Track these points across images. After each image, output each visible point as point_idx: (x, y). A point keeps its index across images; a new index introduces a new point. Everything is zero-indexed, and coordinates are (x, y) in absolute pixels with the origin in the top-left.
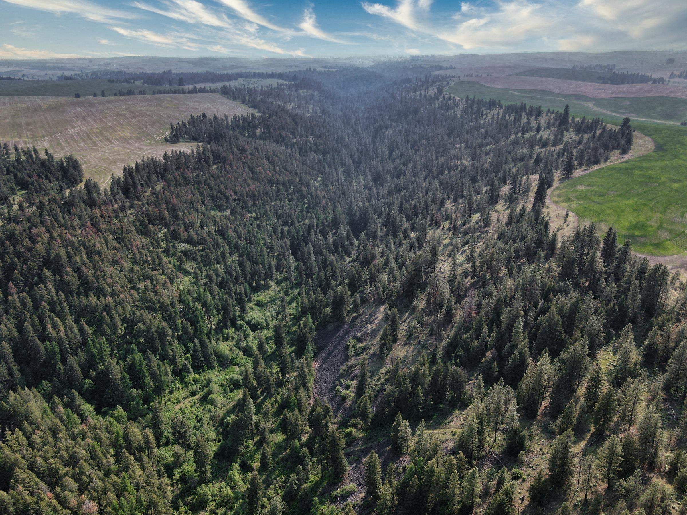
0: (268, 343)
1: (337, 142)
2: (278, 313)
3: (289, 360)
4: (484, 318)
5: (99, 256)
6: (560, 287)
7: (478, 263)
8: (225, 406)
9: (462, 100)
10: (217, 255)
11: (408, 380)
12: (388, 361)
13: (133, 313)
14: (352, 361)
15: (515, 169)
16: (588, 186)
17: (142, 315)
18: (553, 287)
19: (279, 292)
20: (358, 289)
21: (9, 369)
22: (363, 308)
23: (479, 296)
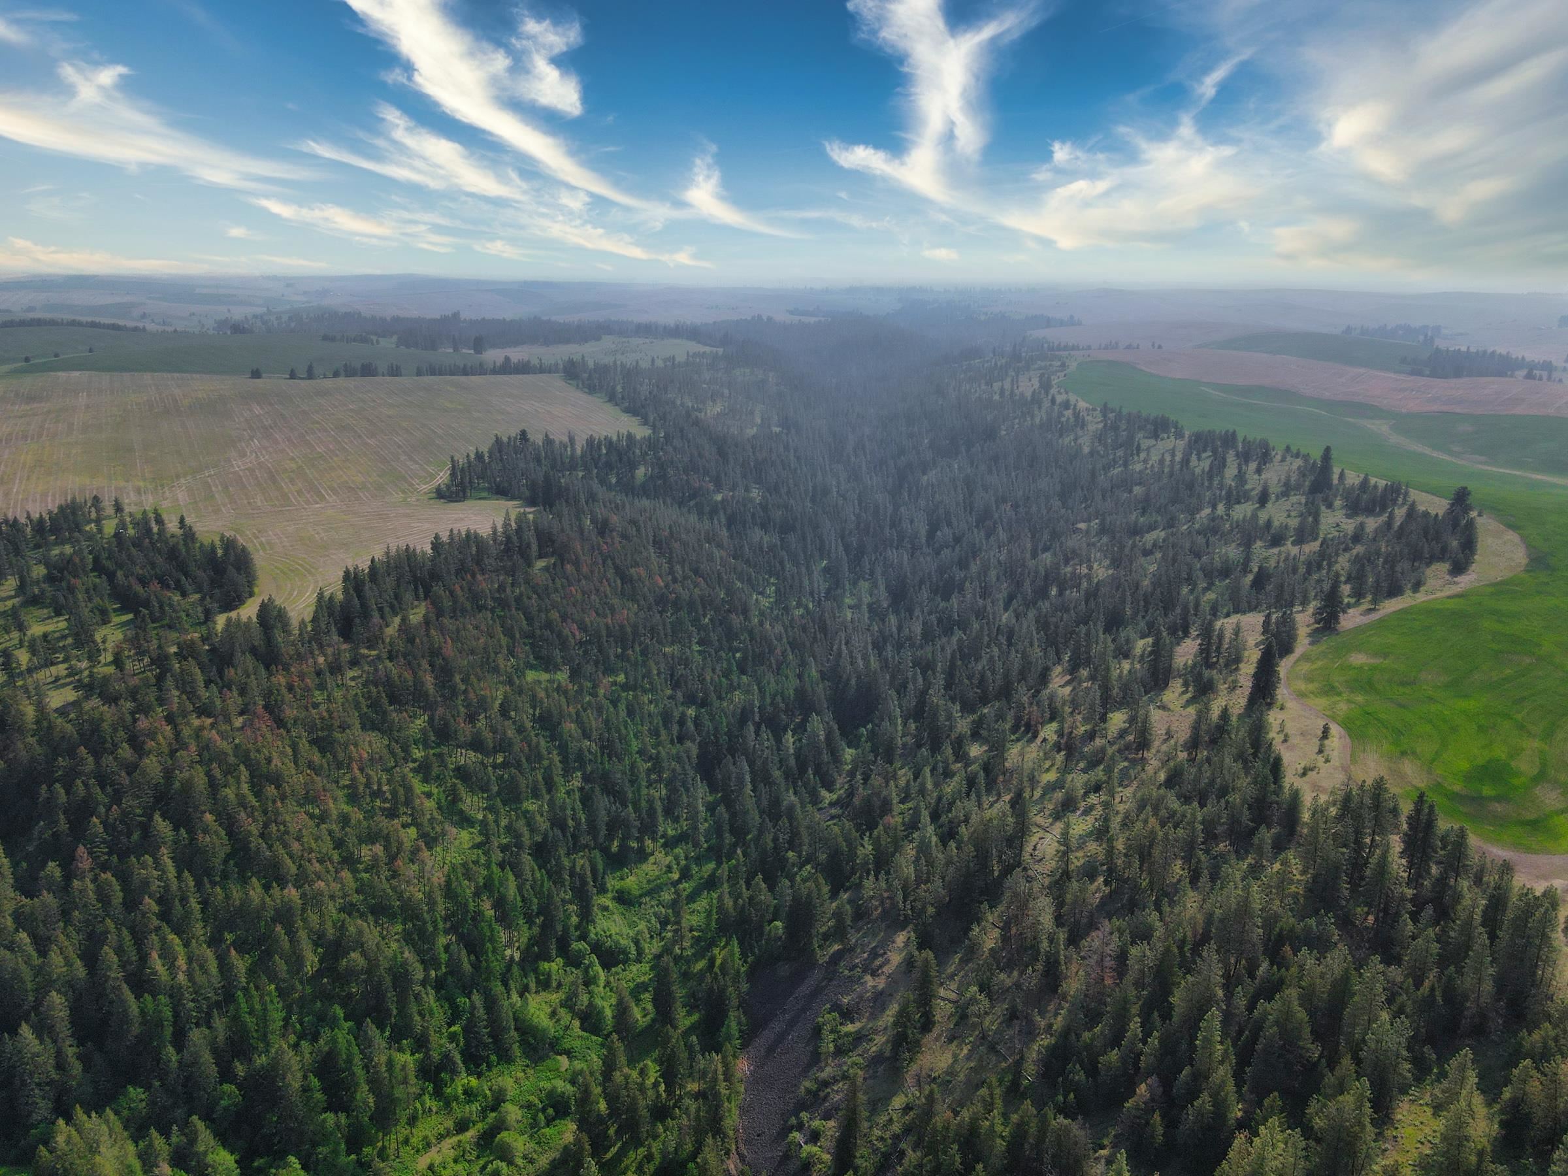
0: (638, 1001)
1: (813, 500)
2: (664, 923)
3: (684, 1055)
4: (1132, 993)
5: (277, 788)
6: (1307, 930)
7: (1120, 845)
8: (531, 1161)
9: (1094, 410)
10: (536, 782)
11: (955, 1147)
12: (910, 1080)
13: (343, 927)
14: (827, 1073)
15: (1211, 596)
16: (1375, 655)
17: (360, 933)
18: (1292, 930)
19: (669, 869)
20: (848, 879)
21: (59, 1054)
22: (858, 931)
23: (1121, 934)
